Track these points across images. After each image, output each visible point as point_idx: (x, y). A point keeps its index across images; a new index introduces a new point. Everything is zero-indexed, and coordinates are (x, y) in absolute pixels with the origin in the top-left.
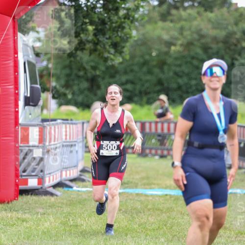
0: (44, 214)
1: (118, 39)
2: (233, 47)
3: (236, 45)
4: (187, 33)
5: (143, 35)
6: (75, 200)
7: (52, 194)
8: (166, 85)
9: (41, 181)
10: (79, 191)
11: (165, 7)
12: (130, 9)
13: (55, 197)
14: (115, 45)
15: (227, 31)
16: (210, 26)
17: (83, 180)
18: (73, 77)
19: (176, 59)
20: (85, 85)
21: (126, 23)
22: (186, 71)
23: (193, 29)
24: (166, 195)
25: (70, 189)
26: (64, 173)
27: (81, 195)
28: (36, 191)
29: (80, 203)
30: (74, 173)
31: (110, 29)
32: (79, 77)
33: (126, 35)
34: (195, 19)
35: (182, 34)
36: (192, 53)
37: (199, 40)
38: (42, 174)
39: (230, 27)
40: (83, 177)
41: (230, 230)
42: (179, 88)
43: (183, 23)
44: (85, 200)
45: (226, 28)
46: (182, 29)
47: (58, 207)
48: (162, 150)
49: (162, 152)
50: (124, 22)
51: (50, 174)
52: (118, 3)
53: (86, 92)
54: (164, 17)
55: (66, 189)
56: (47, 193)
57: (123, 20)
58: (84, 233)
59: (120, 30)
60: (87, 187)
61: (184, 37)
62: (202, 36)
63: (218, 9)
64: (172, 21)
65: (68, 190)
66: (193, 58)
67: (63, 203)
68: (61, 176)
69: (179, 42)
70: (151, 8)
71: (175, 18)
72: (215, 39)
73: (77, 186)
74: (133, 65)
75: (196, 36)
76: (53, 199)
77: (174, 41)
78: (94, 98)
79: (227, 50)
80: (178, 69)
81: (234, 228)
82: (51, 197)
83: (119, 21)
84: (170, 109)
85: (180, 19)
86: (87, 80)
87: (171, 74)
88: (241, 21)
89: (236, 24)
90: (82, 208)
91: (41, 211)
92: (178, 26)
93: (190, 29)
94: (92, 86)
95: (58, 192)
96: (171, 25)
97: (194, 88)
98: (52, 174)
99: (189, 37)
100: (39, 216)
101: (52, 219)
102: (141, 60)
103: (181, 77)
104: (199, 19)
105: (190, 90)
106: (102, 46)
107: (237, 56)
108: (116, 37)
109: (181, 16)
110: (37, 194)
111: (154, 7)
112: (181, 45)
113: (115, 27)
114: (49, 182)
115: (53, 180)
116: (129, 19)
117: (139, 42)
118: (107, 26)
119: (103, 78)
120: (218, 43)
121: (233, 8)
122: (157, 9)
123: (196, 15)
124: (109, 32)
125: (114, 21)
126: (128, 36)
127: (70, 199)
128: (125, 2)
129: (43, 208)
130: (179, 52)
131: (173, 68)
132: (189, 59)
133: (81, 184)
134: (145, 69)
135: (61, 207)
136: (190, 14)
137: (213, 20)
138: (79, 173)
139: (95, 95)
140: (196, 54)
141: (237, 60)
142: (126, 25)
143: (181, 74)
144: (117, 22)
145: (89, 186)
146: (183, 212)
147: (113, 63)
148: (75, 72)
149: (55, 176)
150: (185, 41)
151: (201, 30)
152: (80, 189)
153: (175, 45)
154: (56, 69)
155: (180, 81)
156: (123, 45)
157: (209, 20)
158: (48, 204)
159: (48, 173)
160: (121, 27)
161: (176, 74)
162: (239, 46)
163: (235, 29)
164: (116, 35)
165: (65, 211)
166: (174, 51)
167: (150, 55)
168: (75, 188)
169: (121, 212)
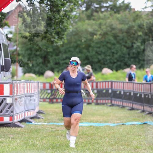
0: (14, 138)
1: (60, 30)
2: (132, 36)
3: (134, 34)
4: (103, 27)
5: (76, 28)
6: (33, 129)
7: (19, 127)
8: (91, 60)
9: (12, 118)
10: (36, 124)
11: (89, 11)
12: (67, 11)
13: (21, 128)
14: (58, 33)
15: (128, 25)
16: (118, 23)
17: (39, 118)
18: (33, 55)
19: (97, 43)
20: (40, 60)
21: (65, 19)
22: (103, 51)
23: (107, 24)
24: (91, 126)
25: (30, 123)
26: (26, 113)
27: (37, 127)
28: (9, 124)
29: (36, 131)
30: (33, 114)
31: (54, 23)
32: (36, 55)
33: (64, 27)
34: (108, 18)
35: (100, 28)
36: (107, 40)
37: (111, 31)
38: (12, 114)
39: (130, 23)
40: (38, 116)
41: (131, 146)
42: (99, 61)
43: (101, 21)
44: (40, 129)
45: (128, 24)
46: (100, 24)
47: (23, 134)
48: (89, 100)
49: (89, 101)
50: (64, 19)
51: (17, 114)
52: (60, 7)
53: (41, 65)
54: (89, 17)
55: (28, 123)
56: (15, 126)
57: (62, 17)
58: (38, 149)
59: (61, 23)
60: (41, 122)
61: (102, 30)
62: (113, 29)
63: (123, 12)
64: (94, 20)
65: (29, 124)
66: (108, 42)
67: (25, 132)
68: (25, 115)
69: (99, 33)
70: (81, 12)
71: (96, 18)
72: (121, 31)
73: (35, 121)
74: (70, 47)
75: (109, 29)
76: (19, 129)
77: (96, 32)
78: (46, 68)
79: (129, 38)
80: (98, 50)
81: (133, 145)
82: (18, 128)
83: (60, 18)
84: (94, 74)
85: (99, 18)
86: (42, 57)
87: (94, 53)
88: (137, 19)
89: (134, 21)
90: (37, 134)
91: (12, 136)
92: (98, 22)
93: (105, 24)
94: (45, 61)
95: (23, 125)
96: (94, 22)
97: (108, 61)
98: (18, 114)
99: (105, 30)
100: (10, 139)
101: (18, 141)
102: (75, 45)
103: (100, 54)
104: (111, 18)
105: (106, 63)
106: (50, 34)
107: (135, 41)
108: (58, 28)
109: (100, 16)
110: (9, 127)
111: (83, 11)
112: (100, 35)
113: (58, 22)
114: (17, 119)
115: (19, 118)
116: (66, 17)
117: (74, 33)
118: (53, 22)
119: (52, 56)
120: (123, 33)
121: (132, 12)
122: (85, 13)
123: (109, 16)
124: (54, 25)
125: (57, 18)
126: (66, 28)
127: (30, 129)
128: (64, 7)
129: (13, 135)
130: (99, 39)
131: (95, 49)
132: (105, 43)
133: (37, 120)
134: (77, 50)
135: (24, 134)
136: (105, 15)
137: (120, 19)
138: (36, 114)
139: (47, 66)
140: (109, 40)
141: (135, 43)
142: (64, 21)
143: (100, 53)
144: (59, 19)
145: (42, 122)
146: (101, 136)
147: (57, 44)
148: (34, 52)
149: (20, 115)
150: (103, 32)
151: (112, 25)
152: (36, 123)
153: (96, 35)
154: (22, 51)
155: (99, 57)
156: (63, 33)
157: (117, 19)
158: (16, 132)
159: (16, 113)
160: (62, 22)
161: (97, 52)
162: (136, 35)
163: (134, 24)
164: (58, 27)
165: (27, 136)
166: (96, 38)
167: (81, 41)
168: (33, 123)
169: (62, 136)
